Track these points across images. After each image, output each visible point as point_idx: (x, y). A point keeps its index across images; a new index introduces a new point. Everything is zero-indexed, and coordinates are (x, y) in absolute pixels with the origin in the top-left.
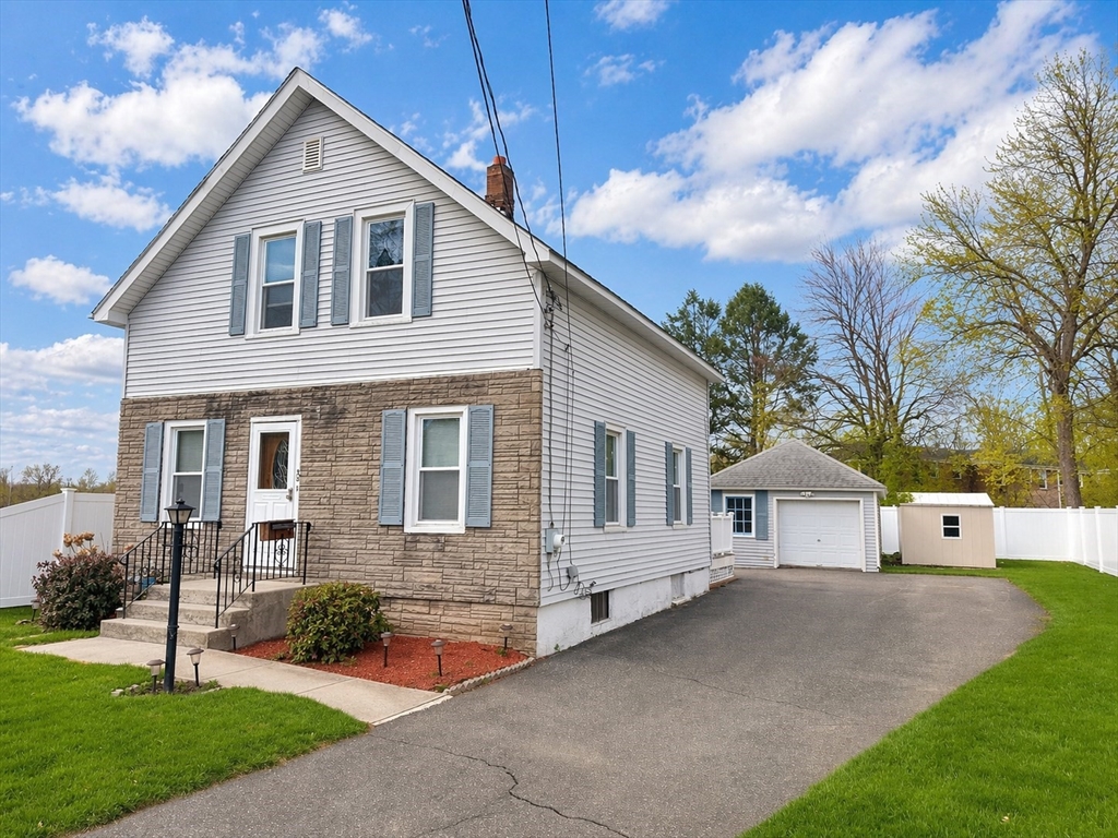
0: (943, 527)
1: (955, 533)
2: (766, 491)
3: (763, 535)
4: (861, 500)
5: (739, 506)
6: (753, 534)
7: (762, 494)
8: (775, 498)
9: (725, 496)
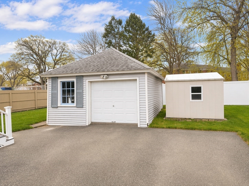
0: (191, 94)
1: (198, 97)
2: (83, 76)
3: (80, 105)
4: (138, 78)
5: (68, 87)
6: (75, 105)
7: (80, 78)
8: (87, 81)
9: (59, 80)
